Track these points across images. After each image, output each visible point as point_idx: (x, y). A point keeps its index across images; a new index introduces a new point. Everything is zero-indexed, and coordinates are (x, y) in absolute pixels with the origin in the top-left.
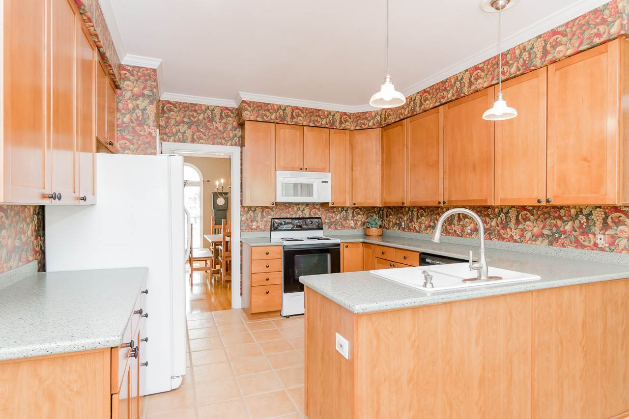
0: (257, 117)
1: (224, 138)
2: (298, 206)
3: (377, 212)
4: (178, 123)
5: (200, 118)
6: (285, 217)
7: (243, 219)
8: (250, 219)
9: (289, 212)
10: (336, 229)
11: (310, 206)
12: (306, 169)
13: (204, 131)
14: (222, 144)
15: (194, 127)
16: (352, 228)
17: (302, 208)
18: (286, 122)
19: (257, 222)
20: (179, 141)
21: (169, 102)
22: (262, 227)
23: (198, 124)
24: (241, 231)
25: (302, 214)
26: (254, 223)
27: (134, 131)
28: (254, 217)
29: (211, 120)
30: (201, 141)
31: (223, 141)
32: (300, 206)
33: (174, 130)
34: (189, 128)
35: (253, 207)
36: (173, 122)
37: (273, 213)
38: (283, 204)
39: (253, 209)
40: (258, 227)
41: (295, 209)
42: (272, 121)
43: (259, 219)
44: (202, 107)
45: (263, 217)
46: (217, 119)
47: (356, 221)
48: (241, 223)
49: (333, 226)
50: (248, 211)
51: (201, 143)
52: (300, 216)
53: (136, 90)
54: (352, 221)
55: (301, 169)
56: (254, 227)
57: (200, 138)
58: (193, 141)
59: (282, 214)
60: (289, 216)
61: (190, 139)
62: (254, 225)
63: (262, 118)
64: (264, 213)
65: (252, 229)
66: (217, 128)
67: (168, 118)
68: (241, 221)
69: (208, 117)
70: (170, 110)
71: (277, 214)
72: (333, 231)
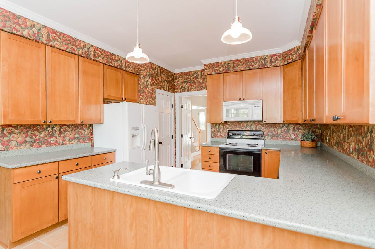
0: (212, 72)
1: (202, 87)
2: (247, 123)
3: (320, 128)
4: (182, 83)
5: (192, 78)
6: (238, 130)
7: (213, 130)
8: (216, 130)
9: (241, 127)
10: (278, 140)
11: (255, 123)
12: (244, 99)
13: (193, 84)
14: (202, 90)
15: (189, 83)
16: (292, 139)
17: (250, 124)
18: (229, 71)
19: (221, 132)
20: (183, 91)
21: (178, 74)
22: (223, 135)
23: (190, 81)
24: (212, 137)
25: (250, 129)
26: (219, 133)
27: (144, 92)
28: (219, 129)
29: (196, 78)
30: (192, 90)
31: (202, 88)
32: (248, 123)
33: (180, 87)
34: (187, 84)
35: (218, 124)
36: (180, 83)
37: (230, 127)
38: (237, 122)
39: (218, 125)
40: (221, 135)
41: (245, 125)
42: (220, 72)
43: (221, 130)
44: (192, 72)
45: (224, 129)
46: (199, 77)
47: (297, 134)
48: (211, 133)
49: (275, 138)
50: (215, 126)
51: (192, 91)
52: (248, 129)
53: (144, 74)
54: (293, 135)
55: (240, 99)
56: (218, 135)
57: (191, 89)
58: (188, 91)
59: (236, 128)
60: (241, 129)
61: (187, 90)
62: (219, 134)
63: (215, 72)
64: (225, 127)
65: (217, 136)
66: (199, 82)
67: (178, 81)
68: (212, 132)
69: (195, 77)
70: (179, 77)
71: (233, 128)
72: (275, 141)
